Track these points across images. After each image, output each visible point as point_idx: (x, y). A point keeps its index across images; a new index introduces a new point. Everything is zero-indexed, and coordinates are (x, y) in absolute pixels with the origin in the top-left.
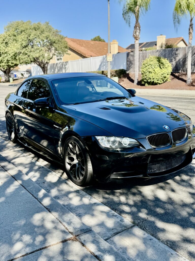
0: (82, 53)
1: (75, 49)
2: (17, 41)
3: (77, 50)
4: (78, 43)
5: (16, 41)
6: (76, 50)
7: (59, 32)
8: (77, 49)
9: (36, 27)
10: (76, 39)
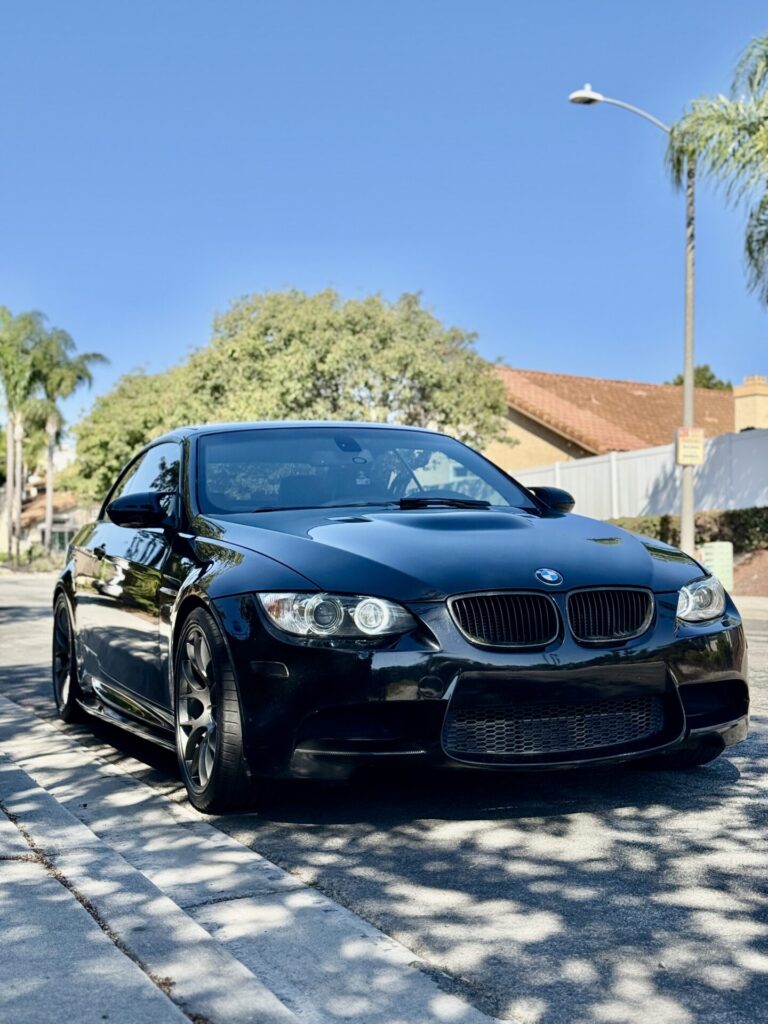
0: (580, 438)
1: (546, 417)
2: (266, 380)
3: (556, 426)
4: (566, 391)
5: (261, 380)
6: (549, 422)
7: (467, 341)
8: (553, 421)
9: (357, 317)
10: (557, 376)
